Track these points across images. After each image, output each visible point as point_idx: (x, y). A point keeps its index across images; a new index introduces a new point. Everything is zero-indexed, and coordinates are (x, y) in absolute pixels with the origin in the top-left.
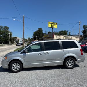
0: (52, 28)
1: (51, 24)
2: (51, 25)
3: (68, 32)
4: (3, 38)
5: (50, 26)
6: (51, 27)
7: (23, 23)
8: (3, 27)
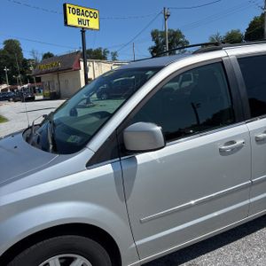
0: (83, 31)
1: (77, 12)
2: (76, 16)
3: (108, 52)
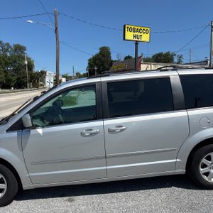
0: (137, 43)
1: (134, 30)
2: (132, 33)
3: (175, 55)
4: (13, 73)
5: (129, 36)
6: (132, 38)
7: (56, 32)
8: (10, 47)
